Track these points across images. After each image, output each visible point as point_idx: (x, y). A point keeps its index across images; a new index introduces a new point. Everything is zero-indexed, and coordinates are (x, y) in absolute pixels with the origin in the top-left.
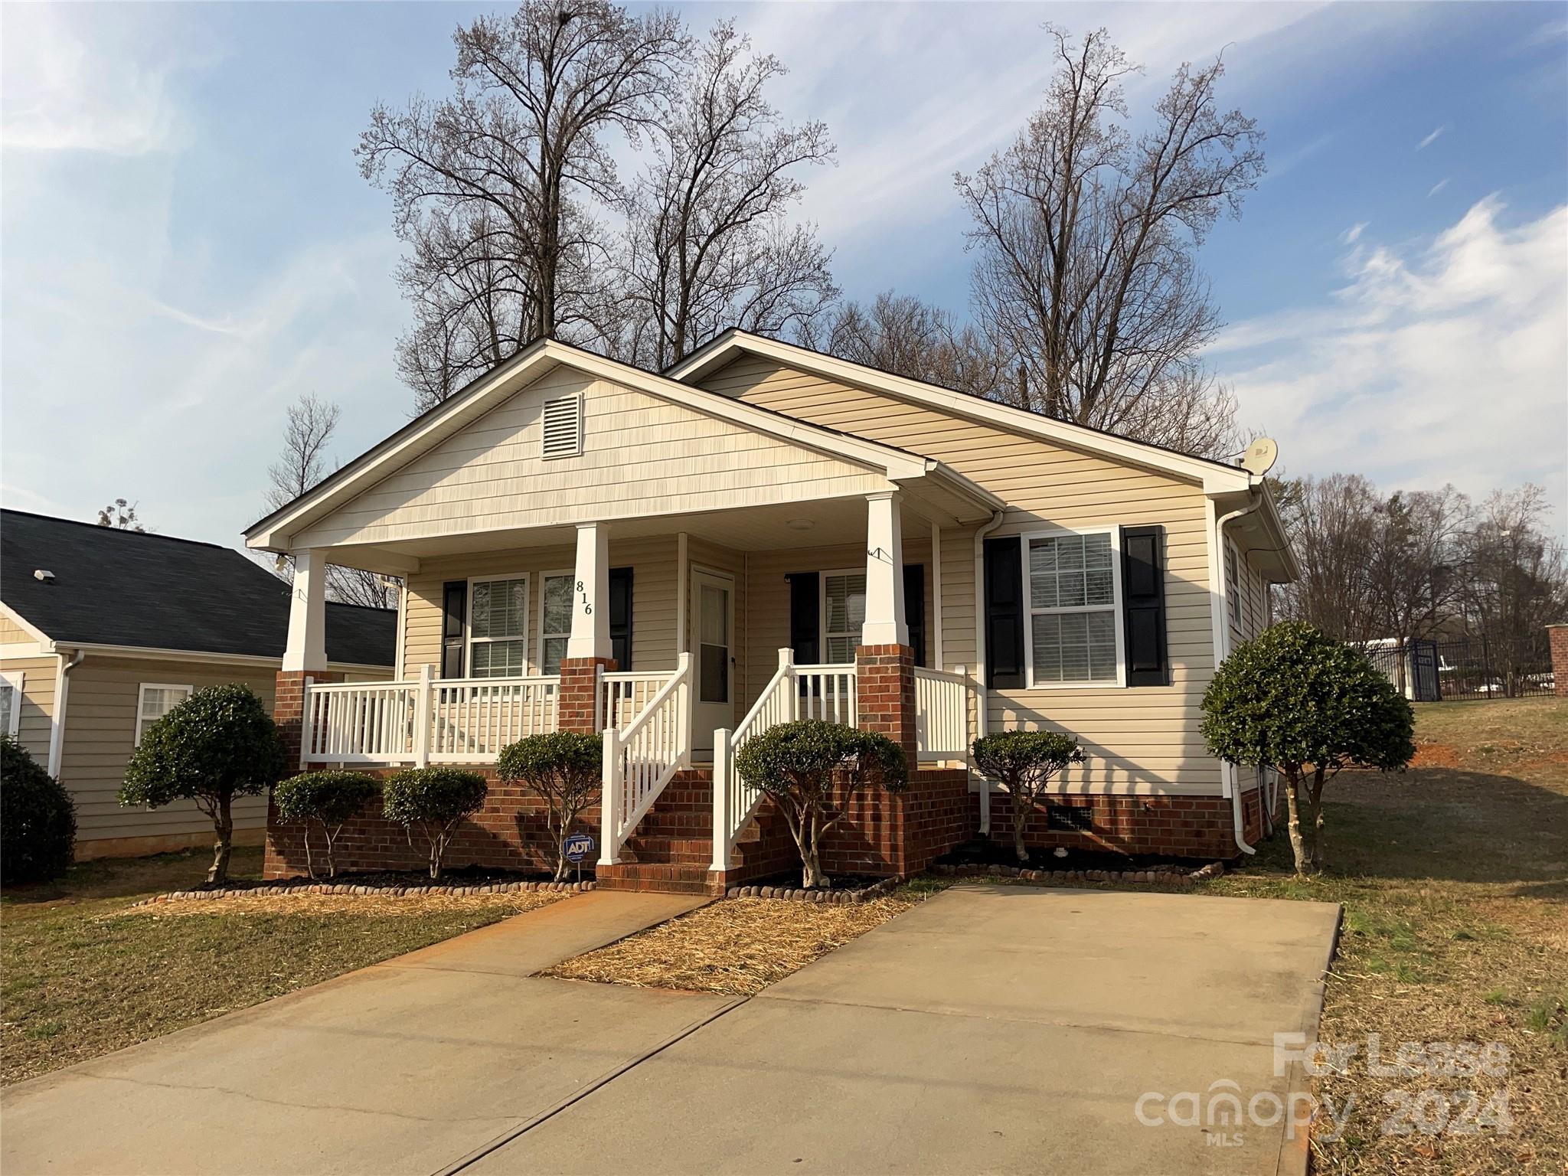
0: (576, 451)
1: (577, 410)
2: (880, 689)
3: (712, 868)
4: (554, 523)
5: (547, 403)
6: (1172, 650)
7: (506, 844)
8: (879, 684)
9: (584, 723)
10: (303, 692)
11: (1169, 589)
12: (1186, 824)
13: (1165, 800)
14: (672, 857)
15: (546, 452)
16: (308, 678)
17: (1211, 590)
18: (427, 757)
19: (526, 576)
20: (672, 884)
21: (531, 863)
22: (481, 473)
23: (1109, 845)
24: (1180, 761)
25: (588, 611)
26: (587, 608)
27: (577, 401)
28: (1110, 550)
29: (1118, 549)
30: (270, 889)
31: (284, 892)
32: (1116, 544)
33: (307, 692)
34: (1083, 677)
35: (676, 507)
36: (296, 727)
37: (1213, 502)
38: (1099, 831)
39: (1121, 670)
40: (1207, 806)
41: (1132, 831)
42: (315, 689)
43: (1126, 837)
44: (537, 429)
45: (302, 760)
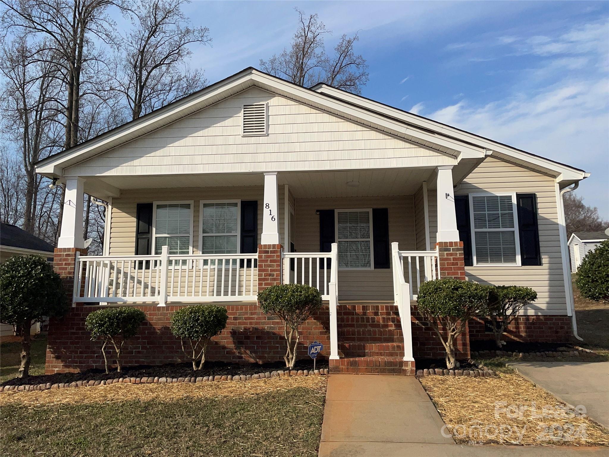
0: (265, 133)
1: (265, 111)
2: (453, 264)
3: (405, 359)
4: (251, 171)
5: (244, 106)
6: (542, 249)
7: (224, 348)
8: (452, 261)
9: (274, 280)
10: (75, 261)
11: (539, 222)
12: (550, 328)
13: (541, 318)
14: (366, 354)
15: (244, 132)
16: (77, 252)
17: (559, 223)
18: (166, 298)
19: (191, 202)
20: (381, 369)
21: (241, 358)
22: (201, 141)
23: (515, 338)
24: (547, 300)
25: (273, 219)
26: (272, 218)
27: (265, 106)
28: (512, 203)
29: (516, 203)
30: (88, 382)
31: (100, 383)
32: (514, 201)
33: (77, 260)
34: (500, 261)
35: (327, 167)
36: (70, 281)
37: (558, 184)
38: (510, 332)
39: (519, 258)
40: (560, 319)
41: (526, 332)
42: (82, 259)
43: (523, 334)
44: (239, 119)
45: (74, 301)
